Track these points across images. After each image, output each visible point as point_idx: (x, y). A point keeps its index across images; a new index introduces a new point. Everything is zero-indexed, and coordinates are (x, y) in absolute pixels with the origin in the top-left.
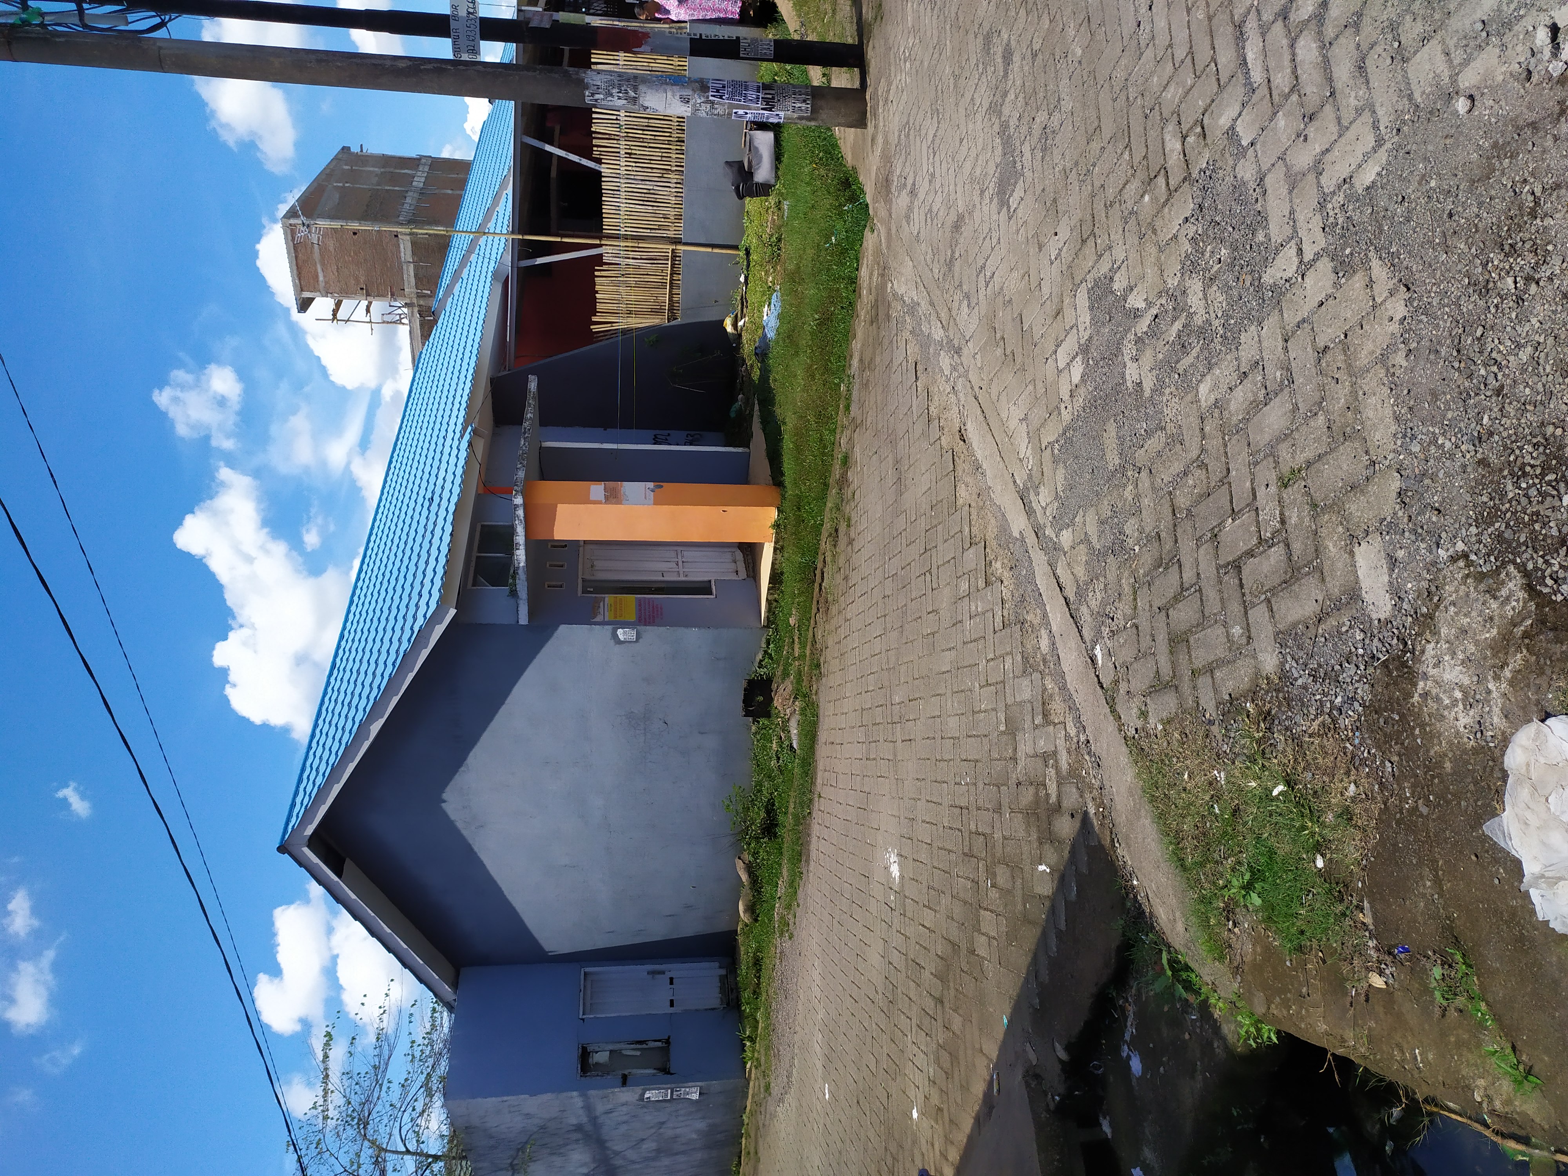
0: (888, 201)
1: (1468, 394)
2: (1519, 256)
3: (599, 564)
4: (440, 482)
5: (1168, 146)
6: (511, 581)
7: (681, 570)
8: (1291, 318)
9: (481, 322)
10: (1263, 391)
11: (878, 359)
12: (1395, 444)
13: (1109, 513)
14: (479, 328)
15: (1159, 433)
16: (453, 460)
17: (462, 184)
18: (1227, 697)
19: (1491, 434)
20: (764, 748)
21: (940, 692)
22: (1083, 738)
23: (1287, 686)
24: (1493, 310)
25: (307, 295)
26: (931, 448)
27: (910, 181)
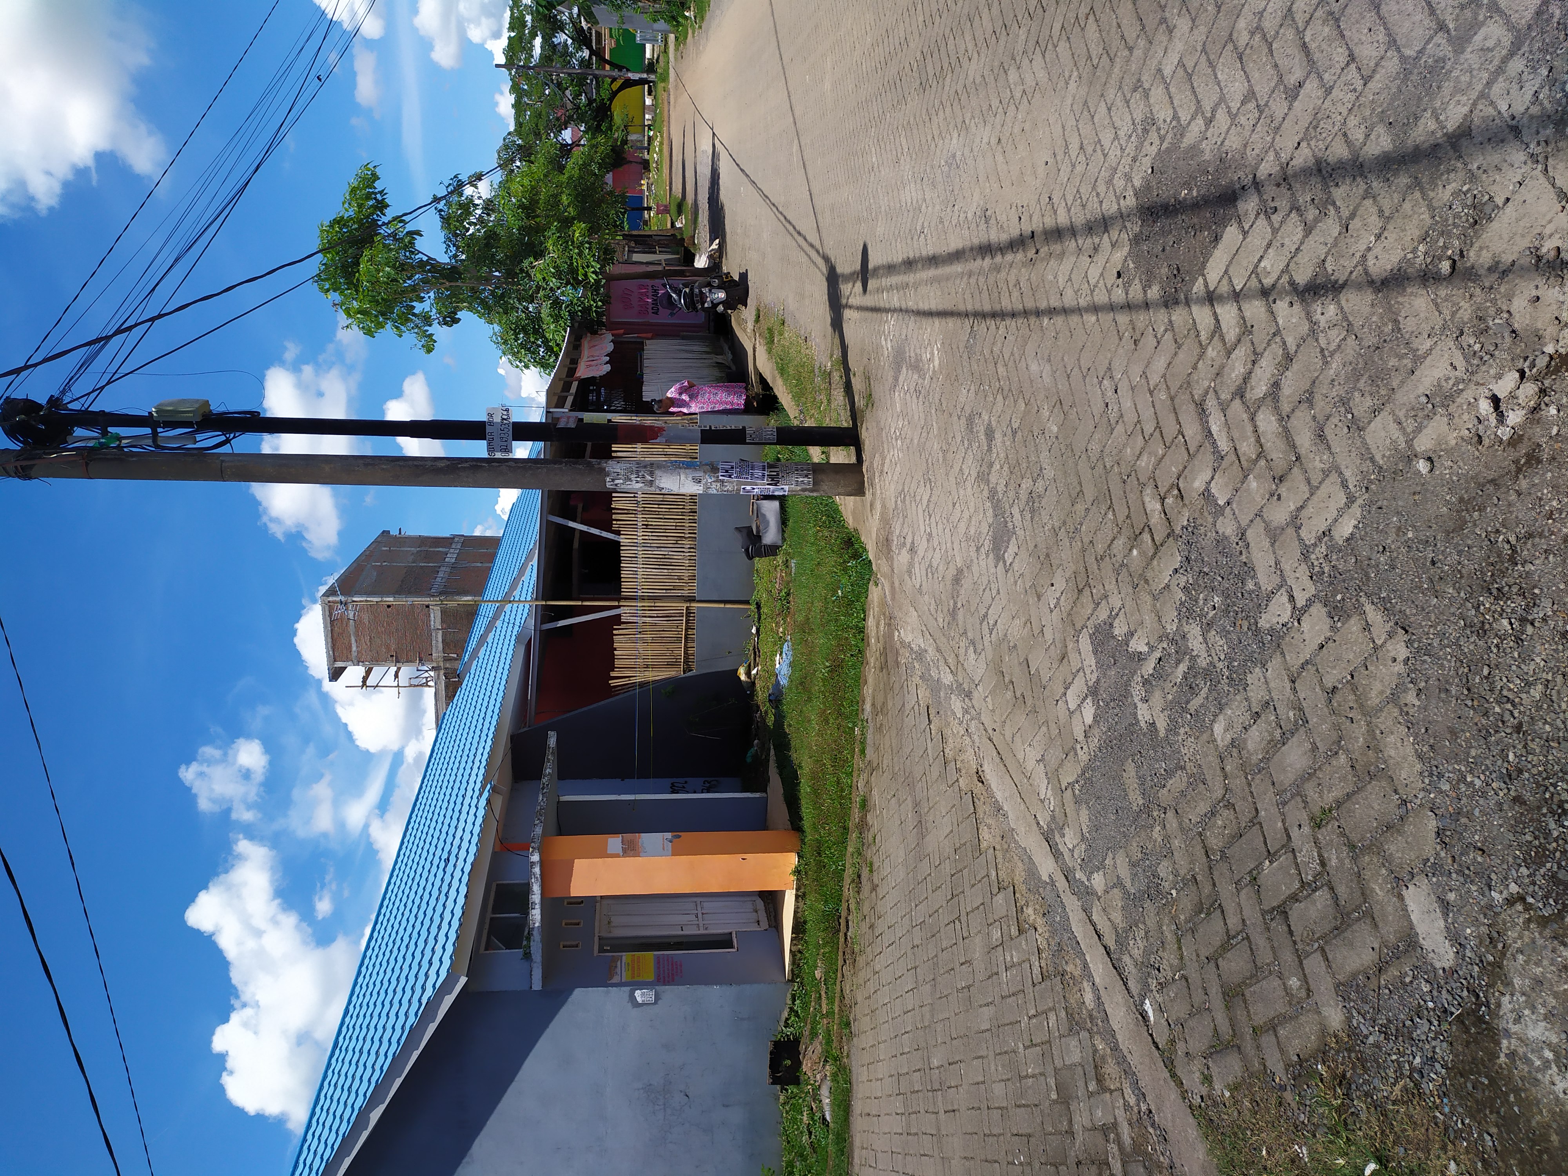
0: (890, 559)
1: (1487, 731)
2: (1508, 599)
3: (616, 920)
4: (457, 842)
5: (1149, 506)
6: (525, 943)
7: (701, 923)
8: (1294, 660)
9: (503, 682)
10: (1279, 731)
11: (890, 704)
12: (1423, 782)
13: (1140, 855)
14: (502, 688)
15: (1179, 772)
16: (471, 818)
17: (492, 558)
18: (1295, 1058)
19: (1520, 771)
20: (794, 1120)
21: (981, 1053)
22: (1144, 1108)
23: (1359, 1045)
24: (1495, 650)
25: (339, 664)
26: (950, 790)
27: (909, 540)
